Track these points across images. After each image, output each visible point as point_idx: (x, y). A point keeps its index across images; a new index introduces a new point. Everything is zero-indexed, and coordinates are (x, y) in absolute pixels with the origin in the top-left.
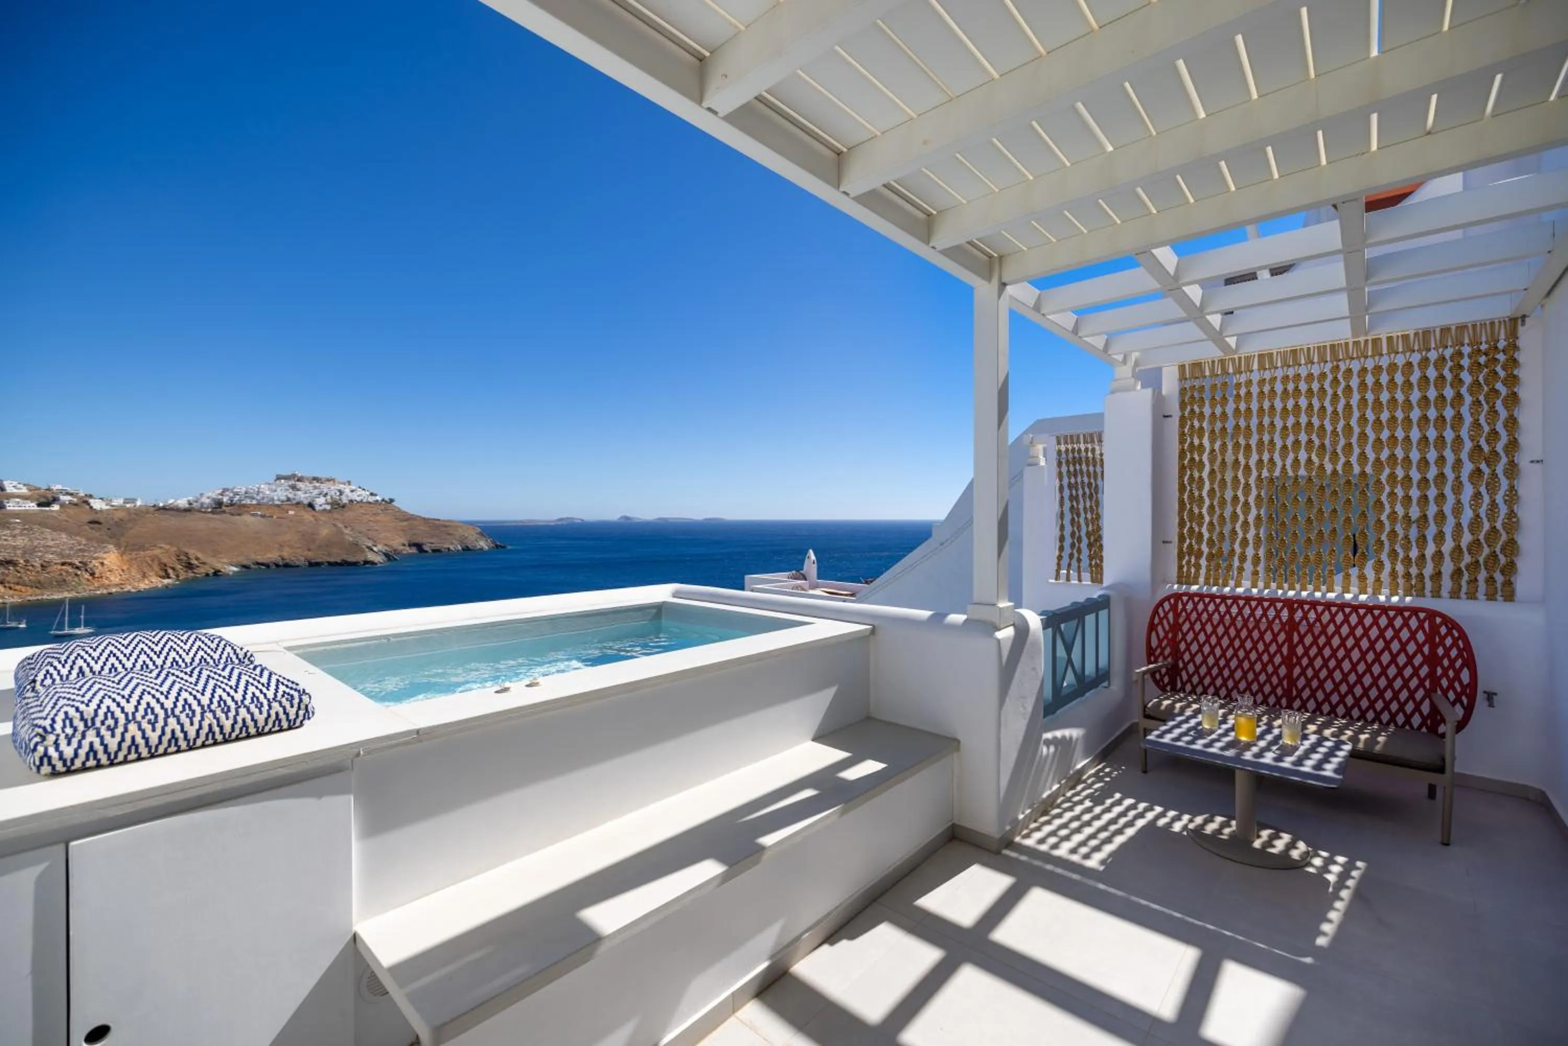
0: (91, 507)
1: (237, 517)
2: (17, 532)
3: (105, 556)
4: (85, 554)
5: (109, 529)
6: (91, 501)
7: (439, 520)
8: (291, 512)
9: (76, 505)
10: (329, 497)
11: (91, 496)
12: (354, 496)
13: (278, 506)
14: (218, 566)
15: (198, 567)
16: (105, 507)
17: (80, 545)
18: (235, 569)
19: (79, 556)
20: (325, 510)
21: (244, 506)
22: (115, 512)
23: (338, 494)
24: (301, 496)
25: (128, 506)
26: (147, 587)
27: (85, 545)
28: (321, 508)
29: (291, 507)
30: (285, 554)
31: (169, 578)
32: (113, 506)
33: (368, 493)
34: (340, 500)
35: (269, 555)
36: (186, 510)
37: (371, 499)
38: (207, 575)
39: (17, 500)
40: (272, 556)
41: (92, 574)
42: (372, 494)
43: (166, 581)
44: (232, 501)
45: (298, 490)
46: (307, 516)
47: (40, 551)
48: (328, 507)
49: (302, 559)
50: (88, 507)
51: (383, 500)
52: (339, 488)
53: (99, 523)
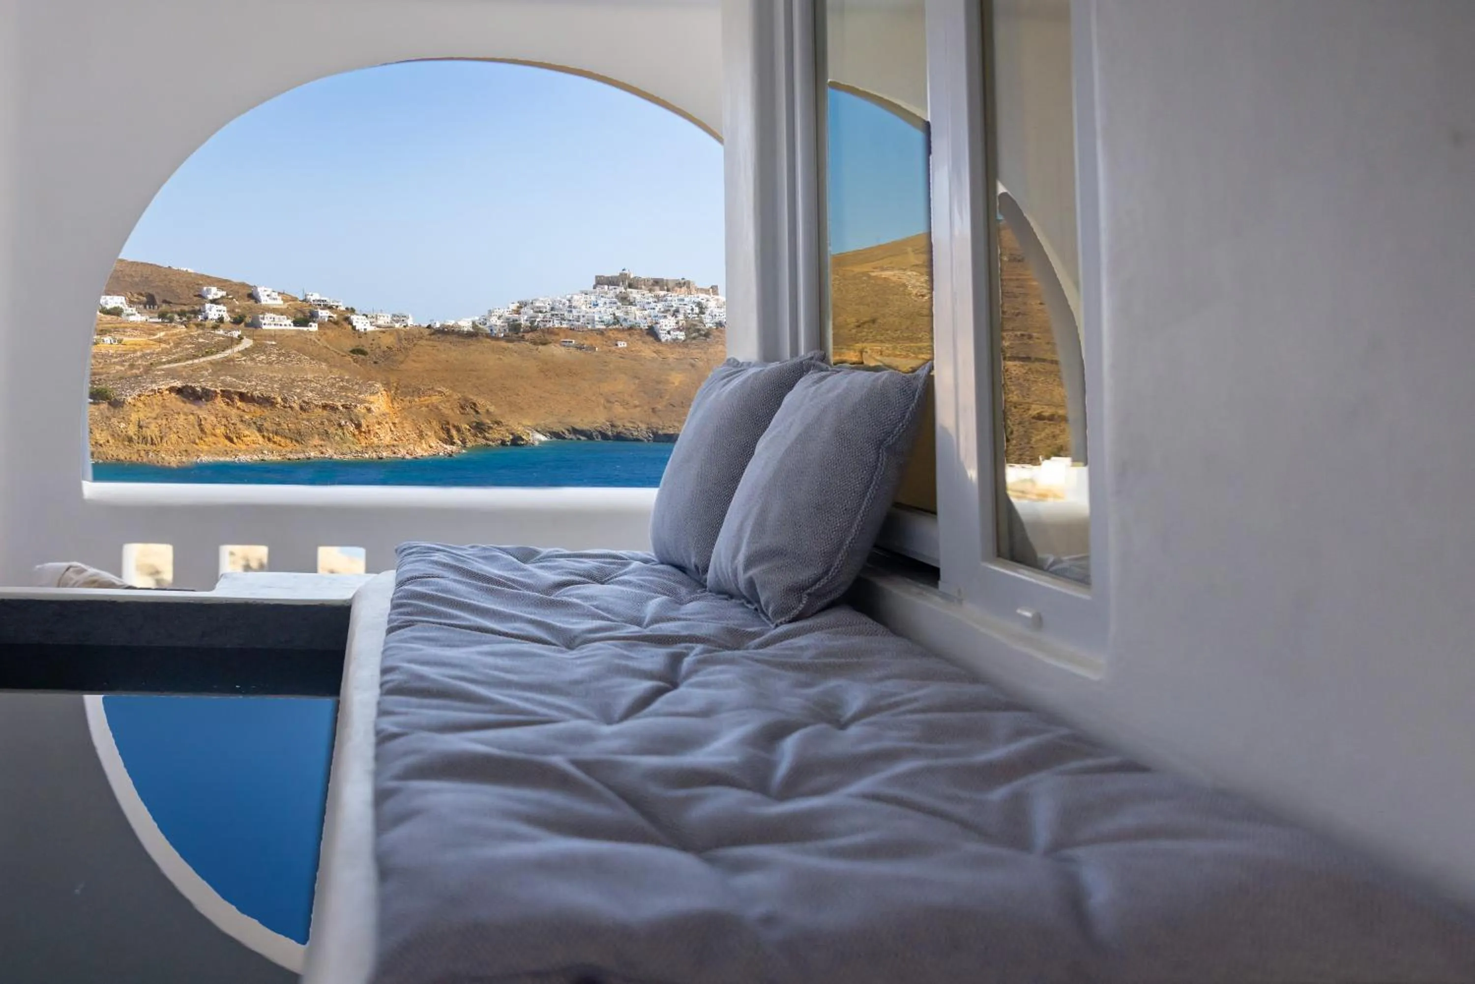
0: (354, 328)
1: (541, 347)
2: (273, 357)
3: (372, 398)
4: (349, 394)
5: (375, 363)
6: (354, 318)
8: (622, 345)
9: (336, 323)
10: (681, 317)
11: (353, 311)
12: (723, 315)
13: (601, 332)
14: (519, 430)
15: (490, 428)
16: (370, 328)
17: (342, 381)
18: (543, 438)
19: (341, 397)
20: (675, 340)
21: (551, 331)
22: (382, 335)
23: (697, 310)
24: (637, 316)
25: (397, 325)
27: (348, 381)
28: (669, 337)
29: (620, 335)
30: (617, 417)
31: (453, 444)
32: (378, 326)
34: (701, 322)
35: (592, 418)
36: (469, 335)
38: (503, 443)
39: (272, 315)
40: (596, 420)
41: (358, 426)
43: (449, 448)
44: (532, 322)
45: (631, 304)
46: (647, 350)
47: (298, 386)
48: (681, 336)
49: (643, 426)
50: (350, 327)
52: (697, 300)
53: (363, 353)
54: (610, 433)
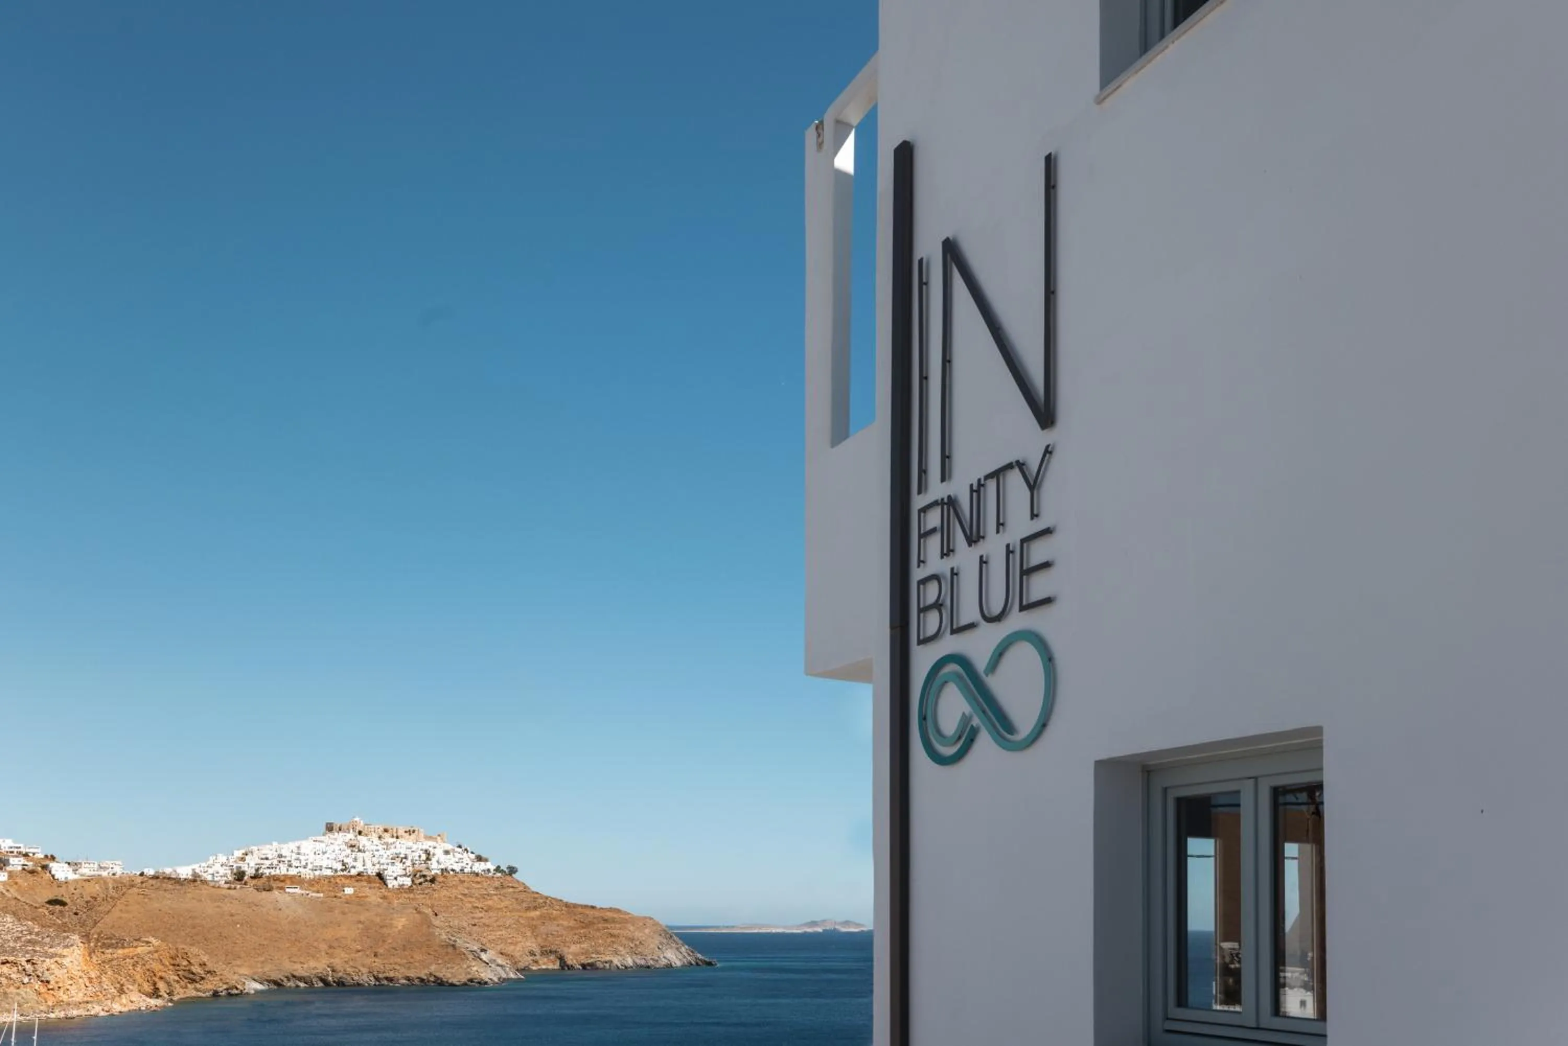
0: (53, 876)
1: (264, 894)
3: (65, 952)
4: (38, 949)
5: (76, 914)
6: (54, 866)
7: (593, 907)
8: (349, 891)
9: (32, 872)
10: (408, 863)
11: (53, 858)
12: (450, 862)
13: (328, 879)
14: (233, 979)
15: (203, 978)
16: (72, 876)
17: (30, 934)
18: (259, 987)
19: (27, 952)
20: (402, 886)
21: (276, 878)
22: (86, 884)
23: (424, 857)
24: (366, 862)
25: (104, 873)
26: (125, 1009)
27: (37, 934)
28: (395, 883)
29: (348, 881)
30: (337, 962)
31: (158, 996)
32: (83, 875)
33: (473, 856)
34: (428, 868)
35: (312, 964)
36: (188, 882)
37: (479, 867)
38: (216, 994)
40: (316, 966)
41: (46, 983)
42: (479, 859)
43: (153, 1002)
44: (258, 870)
45: (361, 850)
46: (373, 895)
48: (408, 882)
49: (365, 972)
50: (47, 875)
51: (498, 869)
52: (425, 847)
53: (63, 904)
54: (330, 978)
